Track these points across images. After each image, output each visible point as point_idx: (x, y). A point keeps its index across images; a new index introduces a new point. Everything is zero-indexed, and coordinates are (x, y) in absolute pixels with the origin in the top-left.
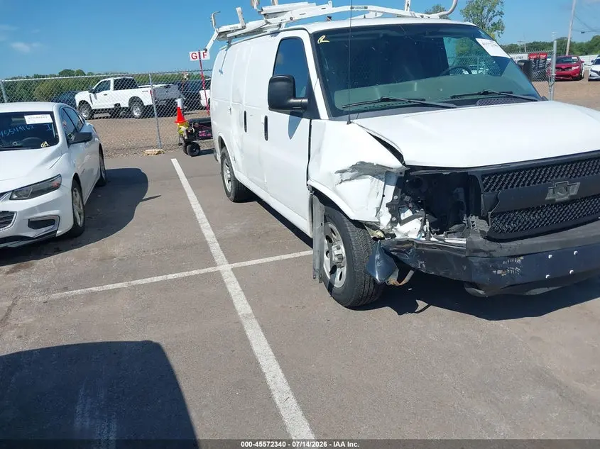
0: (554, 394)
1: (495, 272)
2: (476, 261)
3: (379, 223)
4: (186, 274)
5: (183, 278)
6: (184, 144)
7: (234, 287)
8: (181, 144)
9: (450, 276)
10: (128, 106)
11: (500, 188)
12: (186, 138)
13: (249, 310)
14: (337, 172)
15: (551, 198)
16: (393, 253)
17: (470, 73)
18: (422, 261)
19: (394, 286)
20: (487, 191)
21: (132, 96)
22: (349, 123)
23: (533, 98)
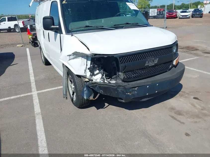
0: (147, 140)
1: (127, 94)
2: (119, 90)
3: (86, 76)
4: (18, 96)
5: (17, 98)
6: (31, 43)
7: (36, 101)
8: (30, 43)
9: (111, 95)
10: (14, 28)
11: (127, 62)
12: (32, 40)
13: (39, 111)
14: (68, 56)
15: (147, 65)
16: (91, 87)
17: (126, 16)
18: (101, 90)
19: (92, 100)
20: (122, 63)
21: (15, 24)
22: (72, 36)
23: (146, 26)
